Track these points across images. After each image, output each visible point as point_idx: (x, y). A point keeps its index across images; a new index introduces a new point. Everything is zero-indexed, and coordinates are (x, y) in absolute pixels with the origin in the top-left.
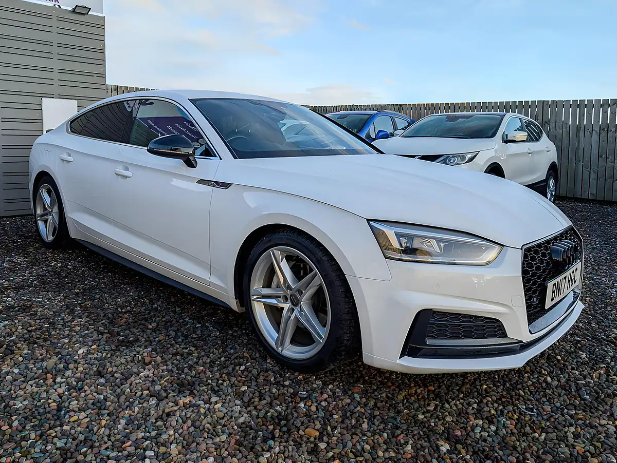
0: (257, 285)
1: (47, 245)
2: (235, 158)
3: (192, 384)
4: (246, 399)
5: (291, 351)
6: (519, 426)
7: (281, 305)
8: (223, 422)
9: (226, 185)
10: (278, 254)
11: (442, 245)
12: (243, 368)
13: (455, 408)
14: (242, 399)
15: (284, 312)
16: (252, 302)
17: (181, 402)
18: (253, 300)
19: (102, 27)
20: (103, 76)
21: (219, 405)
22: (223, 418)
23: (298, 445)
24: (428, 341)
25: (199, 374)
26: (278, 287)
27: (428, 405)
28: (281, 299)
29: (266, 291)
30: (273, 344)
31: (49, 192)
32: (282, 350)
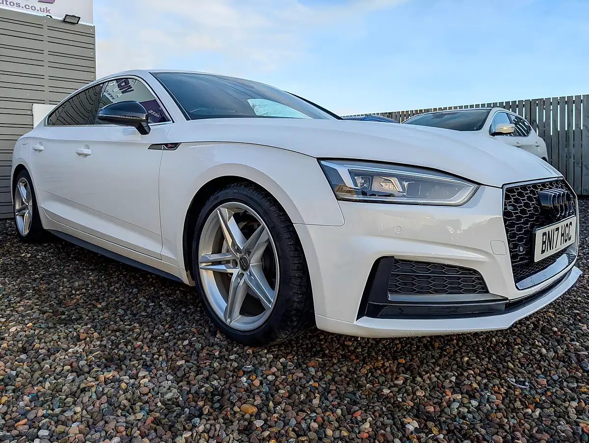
0: (205, 252)
1: (23, 239)
2: (188, 119)
3: (122, 359)
4: (179, 374)
5: (240, 323)
6: (507, 401)
7: (229, 271)
8: (146, 398)
9: (174, 146)
10: (225, 212)
11: (406, 184)
12: (186, 342)
13: (428, 382)
14: (175, 374)
15: (233, 278)
16: (200, 270)
17: (102, 378)
18: (201, 268)
19: (92, 36)
21: (146, 380)
22: (147, 394)
23: (228, 422)
24: (391, 297)
25: (135, 349)
26: (228, 252)
27: (397, 378)
28: (231, 265)
30: (221, 315)
31: (25, 186)
32: (231, 322)
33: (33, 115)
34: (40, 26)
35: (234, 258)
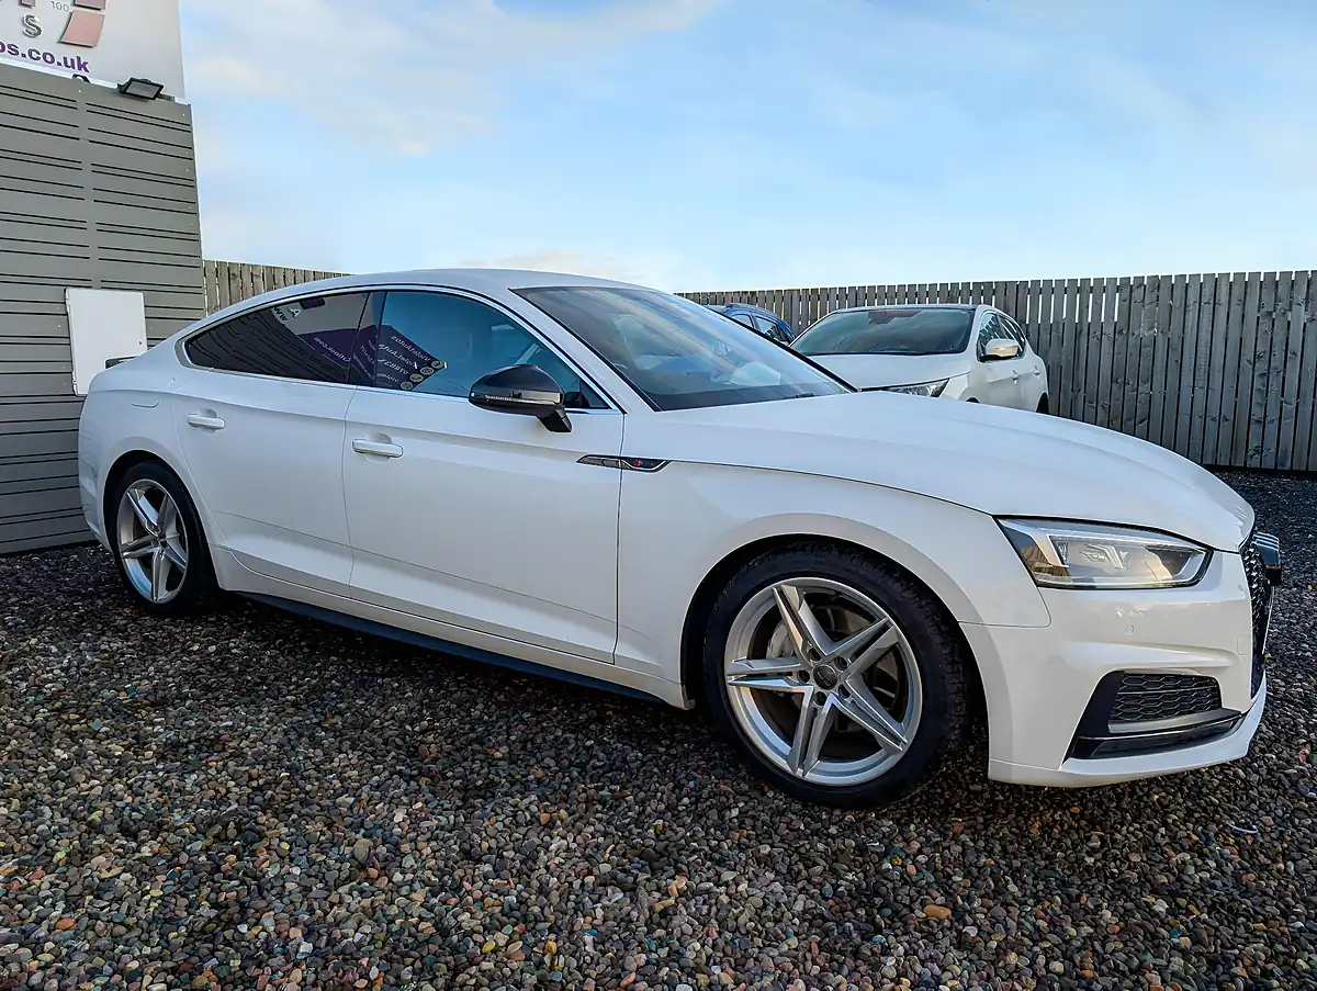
0: (736, 657)
1: (159, 611)
2: (656, 410)
3: (666, 854)
4: (782, 869)
5: (824, 773)
6: (1246, 856)
7: (796, 689)
8: (769, 913)
9: (650, 464)
10: (792, 593)
11: (1123, 554)
12: (735, 812)
13: (1133, 839)
14: (773, 869)
15: (806, 703)
17: (672, 889)
18: (729, 685)
19: (186, 129)
20: (193, 237)
21: (743, 886)
22: (765, 908)
23: (930, 937)
24: (1113, 728)
25: (663, 833)
26: (781, 656)
27: (1088, 839)
29: (759, 666)
30: (783, 763)
31: (155, 498)
32: (804, 774)
33: (67, 314)
34: (69, 104)
35: (805, 669)
